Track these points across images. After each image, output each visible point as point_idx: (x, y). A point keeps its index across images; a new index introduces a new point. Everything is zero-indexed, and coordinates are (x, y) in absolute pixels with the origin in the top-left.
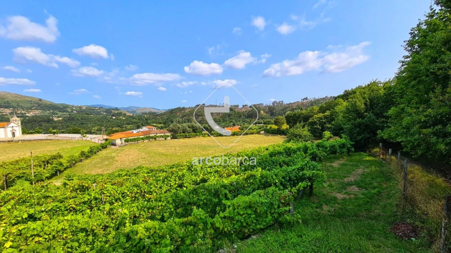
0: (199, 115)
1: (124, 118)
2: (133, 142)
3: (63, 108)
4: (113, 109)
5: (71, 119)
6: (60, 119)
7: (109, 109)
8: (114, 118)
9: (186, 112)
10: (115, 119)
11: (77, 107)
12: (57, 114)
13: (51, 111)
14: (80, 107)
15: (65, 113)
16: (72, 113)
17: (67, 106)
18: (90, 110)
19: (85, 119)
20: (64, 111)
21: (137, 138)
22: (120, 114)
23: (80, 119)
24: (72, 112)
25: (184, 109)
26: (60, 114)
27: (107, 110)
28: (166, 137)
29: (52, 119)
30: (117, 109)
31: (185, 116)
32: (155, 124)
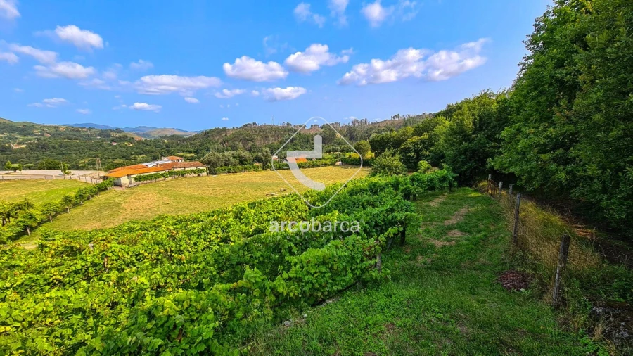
0: (248, 140)
1: (131, 145)
2: (149, 181)
3: (26, 130)
4: (112, 131)
5: (42, 147)
6: (23, 146)
7: (106, 131)
8: (115, 144)
9: (228, 135)
10: (116, 146)
11: (51, 126)
12: (16, 139)
13: (6, 134)
14: (56, 128)
15: (30, 137)
16: (42, 138)
17: (33, 126)
18: (74, 133)
19: (65, 147)
20: (29, 134)
21: (155, 174)
22: (125, 138)
23: (57, 146)
24: (43, 135)
25: (224, 130)
26: (21, 138)
27: (102, 131)
28: (199, 173)
29: (9, 147)
30: (118, 131)
31: (228, 141)
32: (181, 154)
